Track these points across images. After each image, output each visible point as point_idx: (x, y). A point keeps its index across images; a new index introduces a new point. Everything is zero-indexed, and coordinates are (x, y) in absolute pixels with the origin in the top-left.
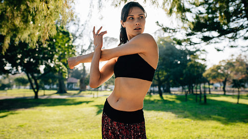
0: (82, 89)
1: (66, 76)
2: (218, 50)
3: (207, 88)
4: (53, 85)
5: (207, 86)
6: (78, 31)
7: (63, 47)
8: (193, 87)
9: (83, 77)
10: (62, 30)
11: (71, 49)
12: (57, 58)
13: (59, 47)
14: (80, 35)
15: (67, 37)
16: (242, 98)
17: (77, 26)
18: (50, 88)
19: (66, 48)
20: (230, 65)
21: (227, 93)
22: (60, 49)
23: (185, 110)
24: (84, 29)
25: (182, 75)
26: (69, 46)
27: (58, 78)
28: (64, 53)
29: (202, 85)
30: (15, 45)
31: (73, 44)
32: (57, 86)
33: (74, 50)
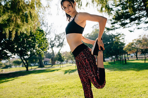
0: (53, 64)
1: (43, 56)
2: (131, 31)
3: (126, 57)
4: (36, 63)
5: (126, 56)
6: (47, 30)
7: (40, 39)
8: (118, 57)
9: (53, 57)
10: (39, 29)
11: (45, 40)
12: (37, 46)
13: (38, 39)
14: (49, 33)
15: (42, 33)
16: (147, 60)
17: (46, 27)
18: (34, 65)
19: (42, 40)
20: (139, 41)
21: (138, 59)
22: (38, 41)
23: (114, 68)
24: (51, 28)
25: (111, 49)
26: (43, 38)
27: (38, 58)
28: (41, 43)
29: (123, 56)
30: (18, 35)
31: (46, 37)
32: (38, 64)
33: (47, 41)
